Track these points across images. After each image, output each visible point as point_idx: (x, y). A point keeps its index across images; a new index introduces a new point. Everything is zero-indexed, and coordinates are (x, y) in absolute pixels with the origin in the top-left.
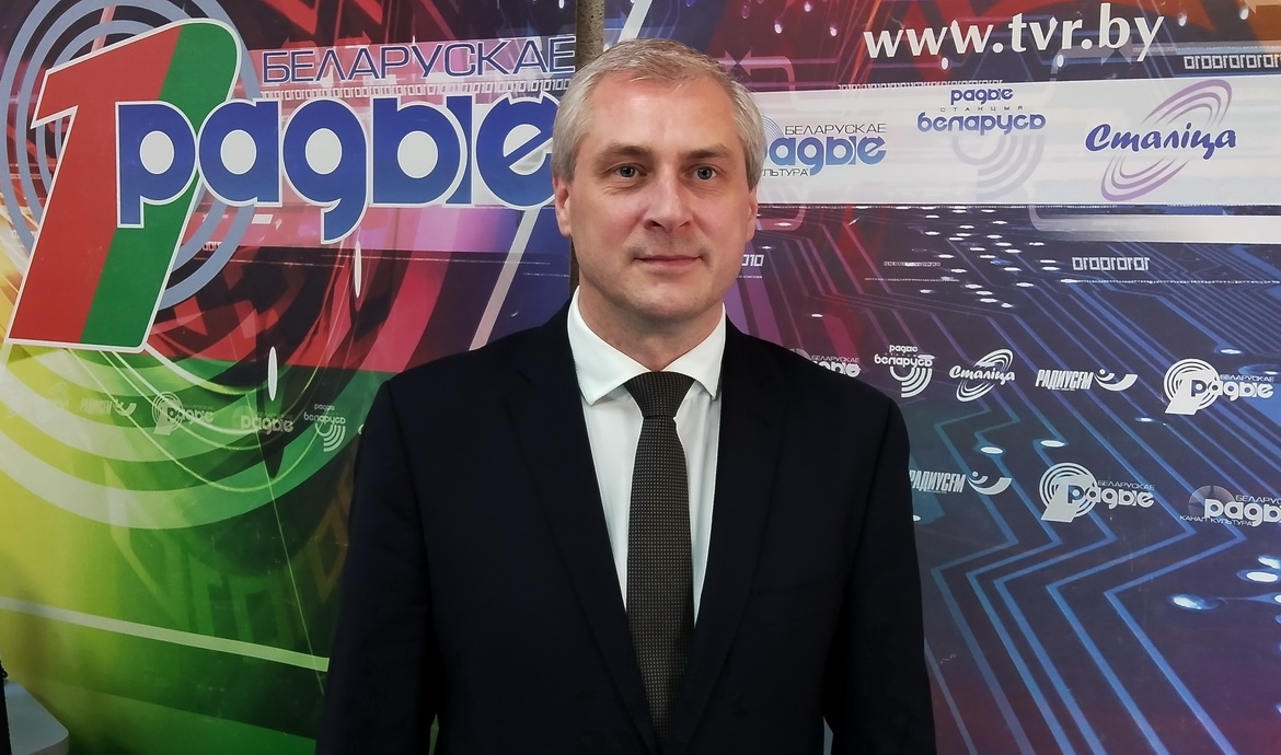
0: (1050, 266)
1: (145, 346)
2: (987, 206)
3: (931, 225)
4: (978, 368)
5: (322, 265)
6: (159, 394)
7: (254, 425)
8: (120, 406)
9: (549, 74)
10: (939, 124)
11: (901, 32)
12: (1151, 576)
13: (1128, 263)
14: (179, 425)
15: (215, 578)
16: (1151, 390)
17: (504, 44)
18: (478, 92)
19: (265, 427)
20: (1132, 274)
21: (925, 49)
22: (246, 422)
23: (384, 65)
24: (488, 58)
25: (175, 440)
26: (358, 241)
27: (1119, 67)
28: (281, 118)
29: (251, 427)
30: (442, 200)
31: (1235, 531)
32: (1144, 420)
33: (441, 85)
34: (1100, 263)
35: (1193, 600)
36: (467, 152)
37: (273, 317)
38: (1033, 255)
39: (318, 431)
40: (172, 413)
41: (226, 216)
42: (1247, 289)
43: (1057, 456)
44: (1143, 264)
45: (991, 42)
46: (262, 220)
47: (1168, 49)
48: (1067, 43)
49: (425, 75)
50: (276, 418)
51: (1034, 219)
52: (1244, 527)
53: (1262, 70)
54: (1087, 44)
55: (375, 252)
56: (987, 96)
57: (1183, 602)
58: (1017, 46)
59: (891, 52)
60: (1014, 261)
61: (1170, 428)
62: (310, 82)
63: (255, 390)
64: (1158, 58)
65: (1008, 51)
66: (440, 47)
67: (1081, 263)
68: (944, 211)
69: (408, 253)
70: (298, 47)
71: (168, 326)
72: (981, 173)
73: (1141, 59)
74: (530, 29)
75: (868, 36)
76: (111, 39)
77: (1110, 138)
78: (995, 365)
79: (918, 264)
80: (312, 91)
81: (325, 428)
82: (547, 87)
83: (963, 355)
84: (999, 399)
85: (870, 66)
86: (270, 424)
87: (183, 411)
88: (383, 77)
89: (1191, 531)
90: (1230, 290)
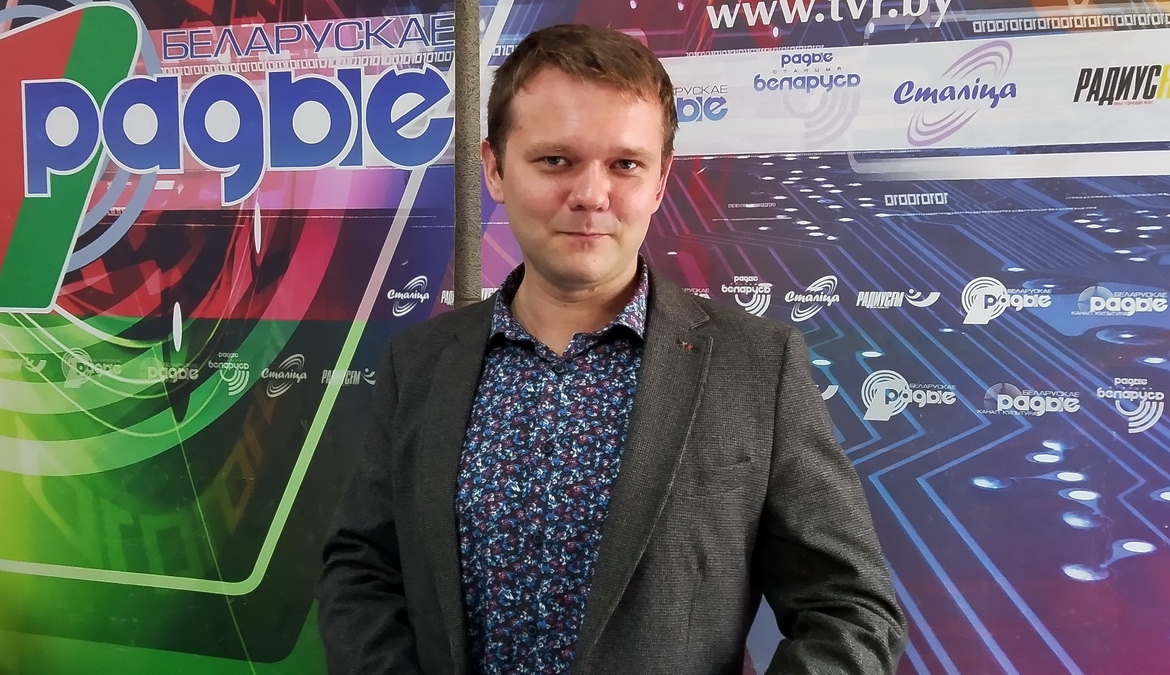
0: (866, 203)
1: (54, 306)
2: (813, 154)
3: (767, 171)
4: (808, 293)
5: (223, 225)
6: (68, 350)
7: (161, 375)
8: (30, 363)
9: (431, 47)
10: (771, 84)
11: (738, 6)
12: (955, 463)
13: (930, 198)
14: (89, 378)
15: (126, 518)
16: (952, 305)
17: (389, 21)
18: (366, 65)
19: (171, 376)
20: (934, 207)
21: (759, 20)
22: (153, 372)
23: (278, 41)
24: (375, 35)
25: (84, 392)
26: (257, 202)
27: (920, 32)
28: (180, 92)
29: (158, 377)
30: (335, 162)
31: (1022, 421)
32: (946, 330)
33: (331, 59)
34: (908, 199)
35: (991, 481)
36: (357, 120)
37: (176, 275)
38: (852, 194)
39: (223, 377)
40: (81, 368)
41: (129, 184)
42: (1029, 217)
43: (875, 364)
44: (942, 198)
45: (814, 13)
46: (163, 186)
47: (960, 16)
48: (876, 13)
49: (318, 50)
50: (181, 367)
51: (853, 163)
52: (1030, 417)
53: (1037, 32)
54: (893, 13)
55: (274, 212)
56: (811, 60)
57: (982, 483)
58: (836, 16)
59: (730, 23)
60: (836, 199)
61: (967, 336)
62: (208, 59)
63: (161, 343)
64: (952, 24)
65: (828, 21)
66: (330, 25)
67: (891, 200)
68: (778, 159)
69: (305, 212)
70: (196, 27)
71: (76, 287)
72: (808, 125)
73: (937, 25)
74: (413, 7)
75: (710, 10)
76: (16, 23)
77: (914, 93)
78: (822, 289)
79: (757, 205)
80: (210, 67)
81: (230, 374)
82: (430, 59)
83: (796, 282)
84: (826, 318)
85: (713, 35)
86: (176, 373)
87: (91, 365)
88: (278, 52)
89: (987, 423)
90: (1013, 218)
